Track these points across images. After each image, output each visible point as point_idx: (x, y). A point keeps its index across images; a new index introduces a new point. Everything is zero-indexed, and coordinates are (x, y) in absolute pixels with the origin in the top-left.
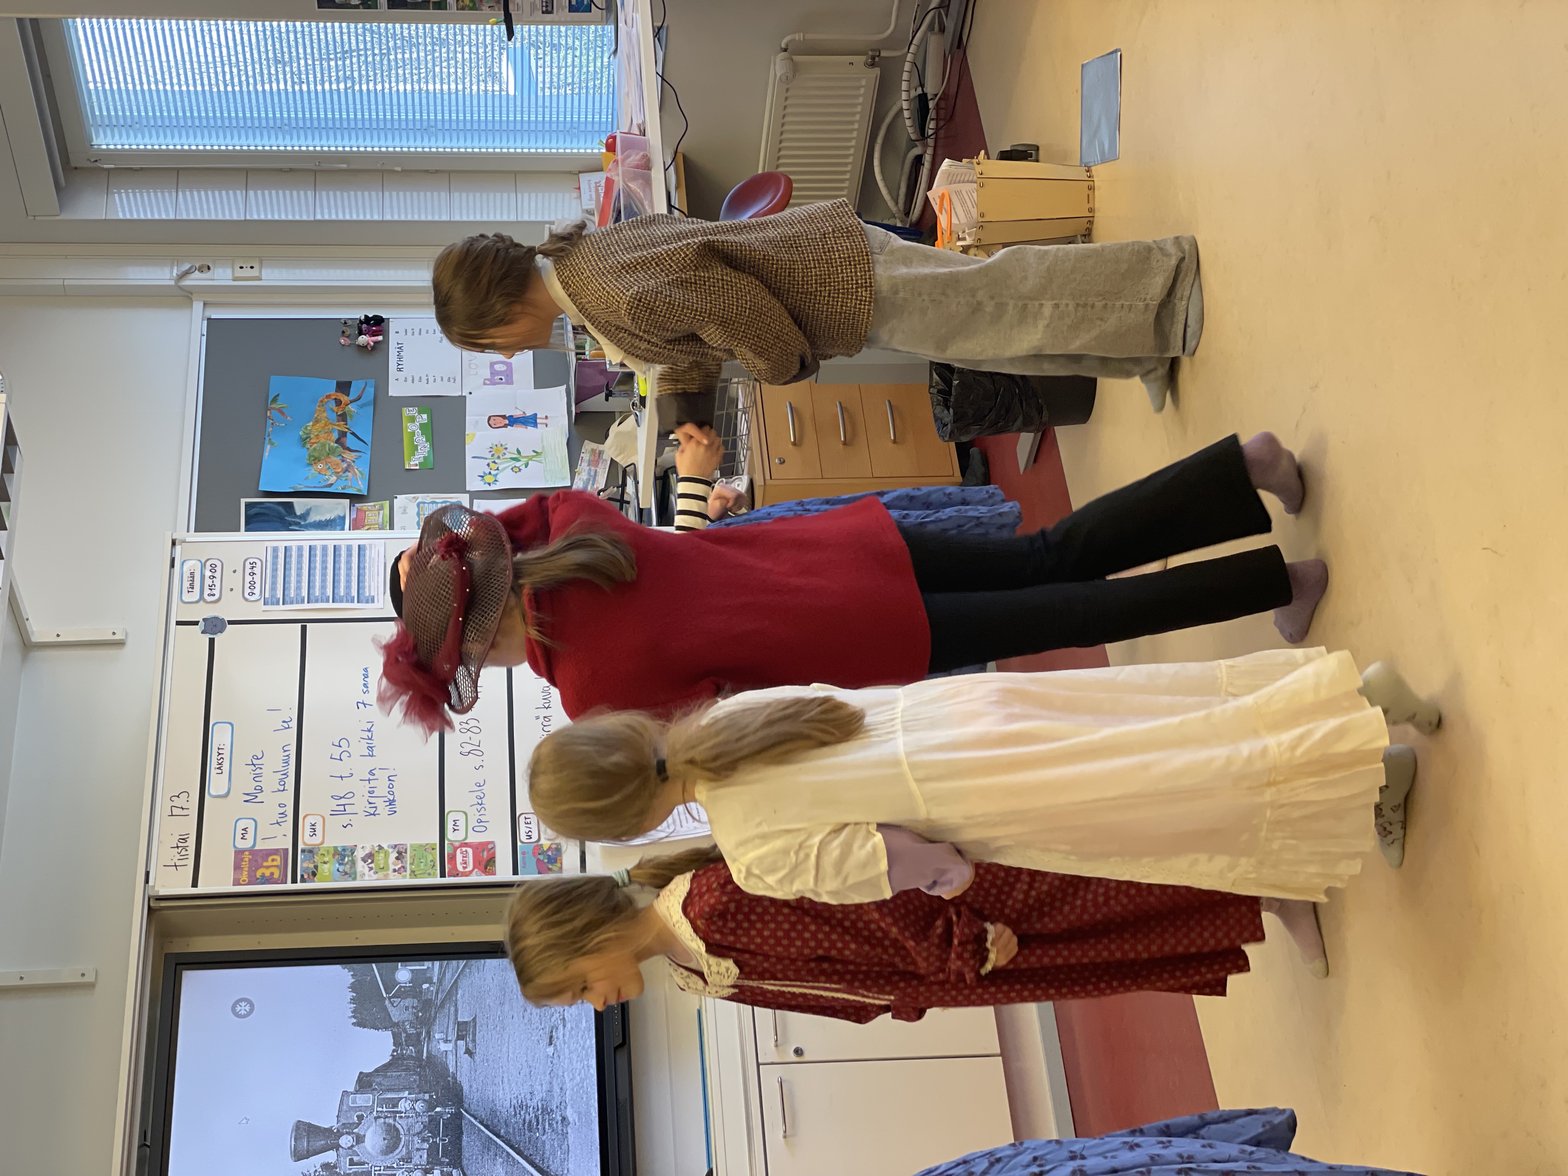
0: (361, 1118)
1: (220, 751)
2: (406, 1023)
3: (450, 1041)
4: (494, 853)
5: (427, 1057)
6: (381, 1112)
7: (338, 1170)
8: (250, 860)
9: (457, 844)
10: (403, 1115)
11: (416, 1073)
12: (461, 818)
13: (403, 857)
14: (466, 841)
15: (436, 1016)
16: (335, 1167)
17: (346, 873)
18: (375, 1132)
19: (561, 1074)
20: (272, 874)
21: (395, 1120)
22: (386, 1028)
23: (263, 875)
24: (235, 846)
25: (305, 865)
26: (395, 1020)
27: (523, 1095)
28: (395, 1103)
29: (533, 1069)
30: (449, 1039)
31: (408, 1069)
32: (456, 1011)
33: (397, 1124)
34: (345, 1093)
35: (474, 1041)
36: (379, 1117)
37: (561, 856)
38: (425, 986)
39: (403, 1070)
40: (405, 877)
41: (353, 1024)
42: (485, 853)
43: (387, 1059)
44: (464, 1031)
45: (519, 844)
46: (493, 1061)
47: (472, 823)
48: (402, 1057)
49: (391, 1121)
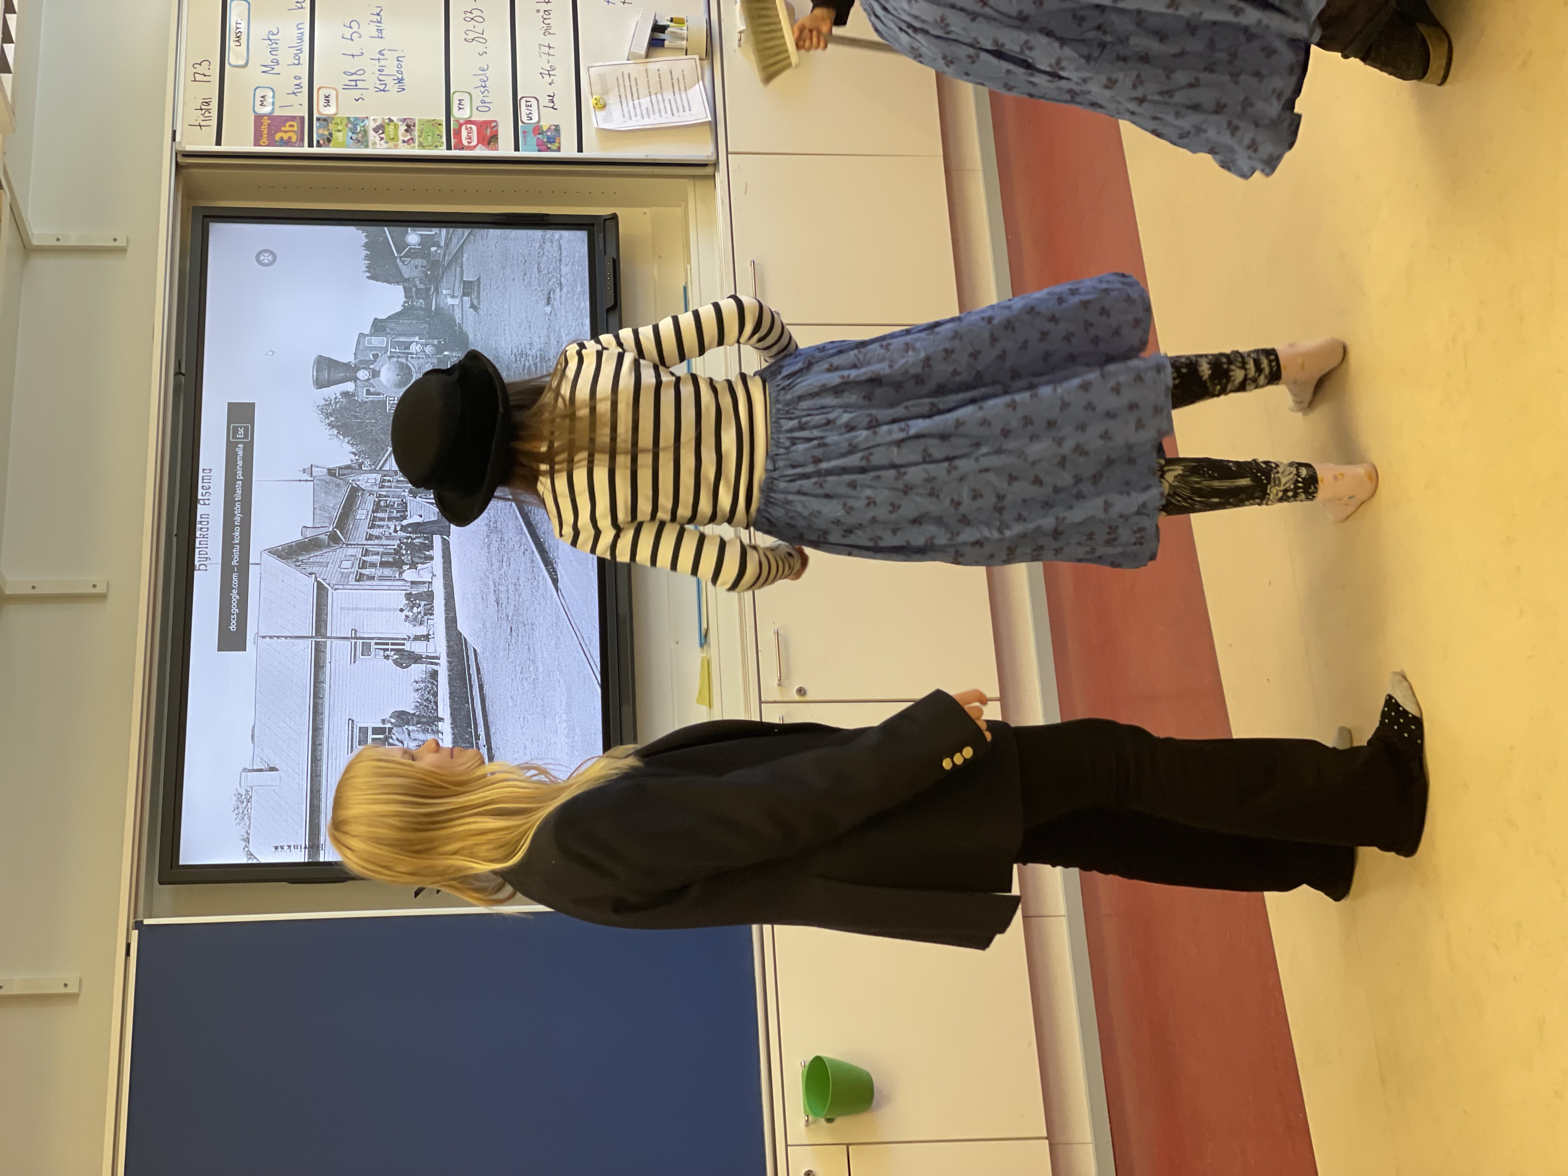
0: (376, 356)
1: (238, 26)
2: (416, 280)
3: (456, 297)
4: (497, 131)
5: (435, 308)
6: (394, 352)
7: (356, 398)
8: (269, 124)
9: (462, 121)
10: (414, 356)
11: (426, 322)
12: (466, 97)
13: (412, 130)
14: (471, 119)
15: (443, 275)
16: (353, 395)
17: (359, 141)
18: (389, 369)
19: (557, 329)
20: (290, 138)
21: (407, 360)
22: (398, 283)
23: (282, 139)
24: (254, 111)
25: (321, 132)
26: (406, 276)
27: (523, 346)
28: (407, 346)
29: (532, 325)
30: (455, 295)
31: (417, 319)
32: (462, 271)
33: (409, 363)
34: (361, 335)
35: (478, 297)
36: (393, 357)
37: (559, 136)
38: (433, 249)
39: (414, 319)
40: (414, 148)
41: (368, 277)
42: (489, 131)
43: (399, 309)
44: (469, 288)
45: (520, 124)
46: (496, 315)
47: (477, 103)
48: (412, 307)
49: (404, 360)
